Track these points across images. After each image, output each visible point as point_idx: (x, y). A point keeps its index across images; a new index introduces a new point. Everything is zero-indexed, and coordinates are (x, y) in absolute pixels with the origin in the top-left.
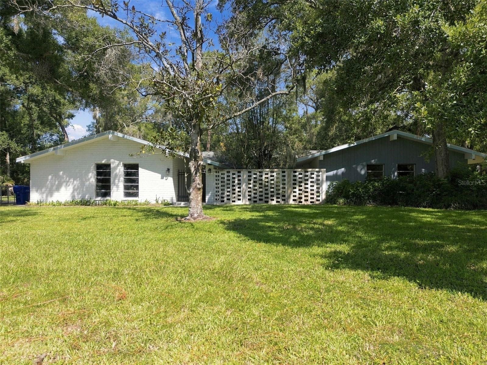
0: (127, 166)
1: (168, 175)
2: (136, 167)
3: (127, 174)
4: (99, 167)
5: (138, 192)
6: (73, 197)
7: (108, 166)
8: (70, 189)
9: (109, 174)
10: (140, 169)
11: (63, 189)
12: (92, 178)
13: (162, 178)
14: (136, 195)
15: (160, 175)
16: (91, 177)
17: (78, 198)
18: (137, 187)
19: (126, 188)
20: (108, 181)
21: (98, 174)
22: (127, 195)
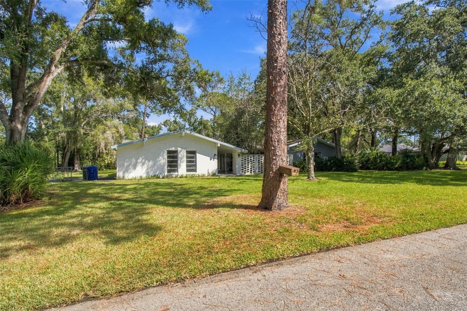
0: (188, 152)
1: (214, 159)
2: (194, 153)
3: (188, 157)
4: (169, 152)
5: (196, 169)
6: (148, 173)
7: (176, 152)
8: (145, 167)
9: (176, 157)
10: (197, 154)
11: (139, 168)
12: (163, 160)
13: (211, 160)
14: (195, 170)
15: (209, 158)
16: (161, 159)
17: (151, 174)
18: (195, 166)
19: (187, 166)
20: (177, 162)
21: (168, 157)
22: (188, 170)
